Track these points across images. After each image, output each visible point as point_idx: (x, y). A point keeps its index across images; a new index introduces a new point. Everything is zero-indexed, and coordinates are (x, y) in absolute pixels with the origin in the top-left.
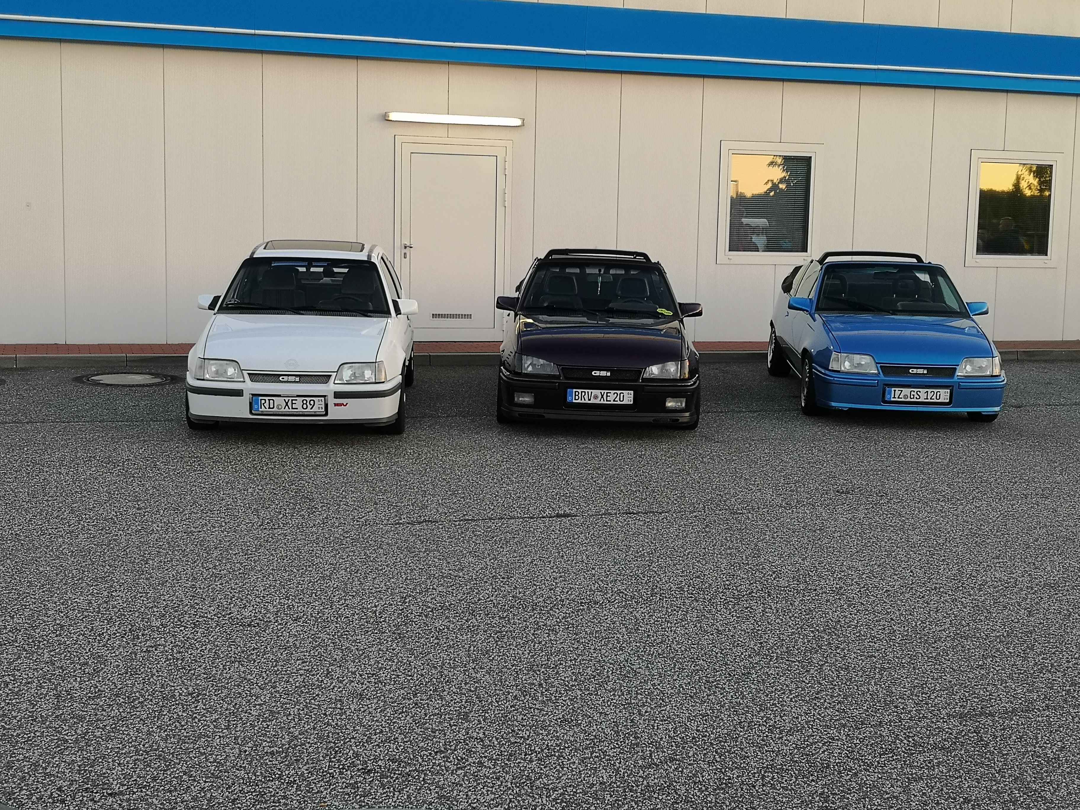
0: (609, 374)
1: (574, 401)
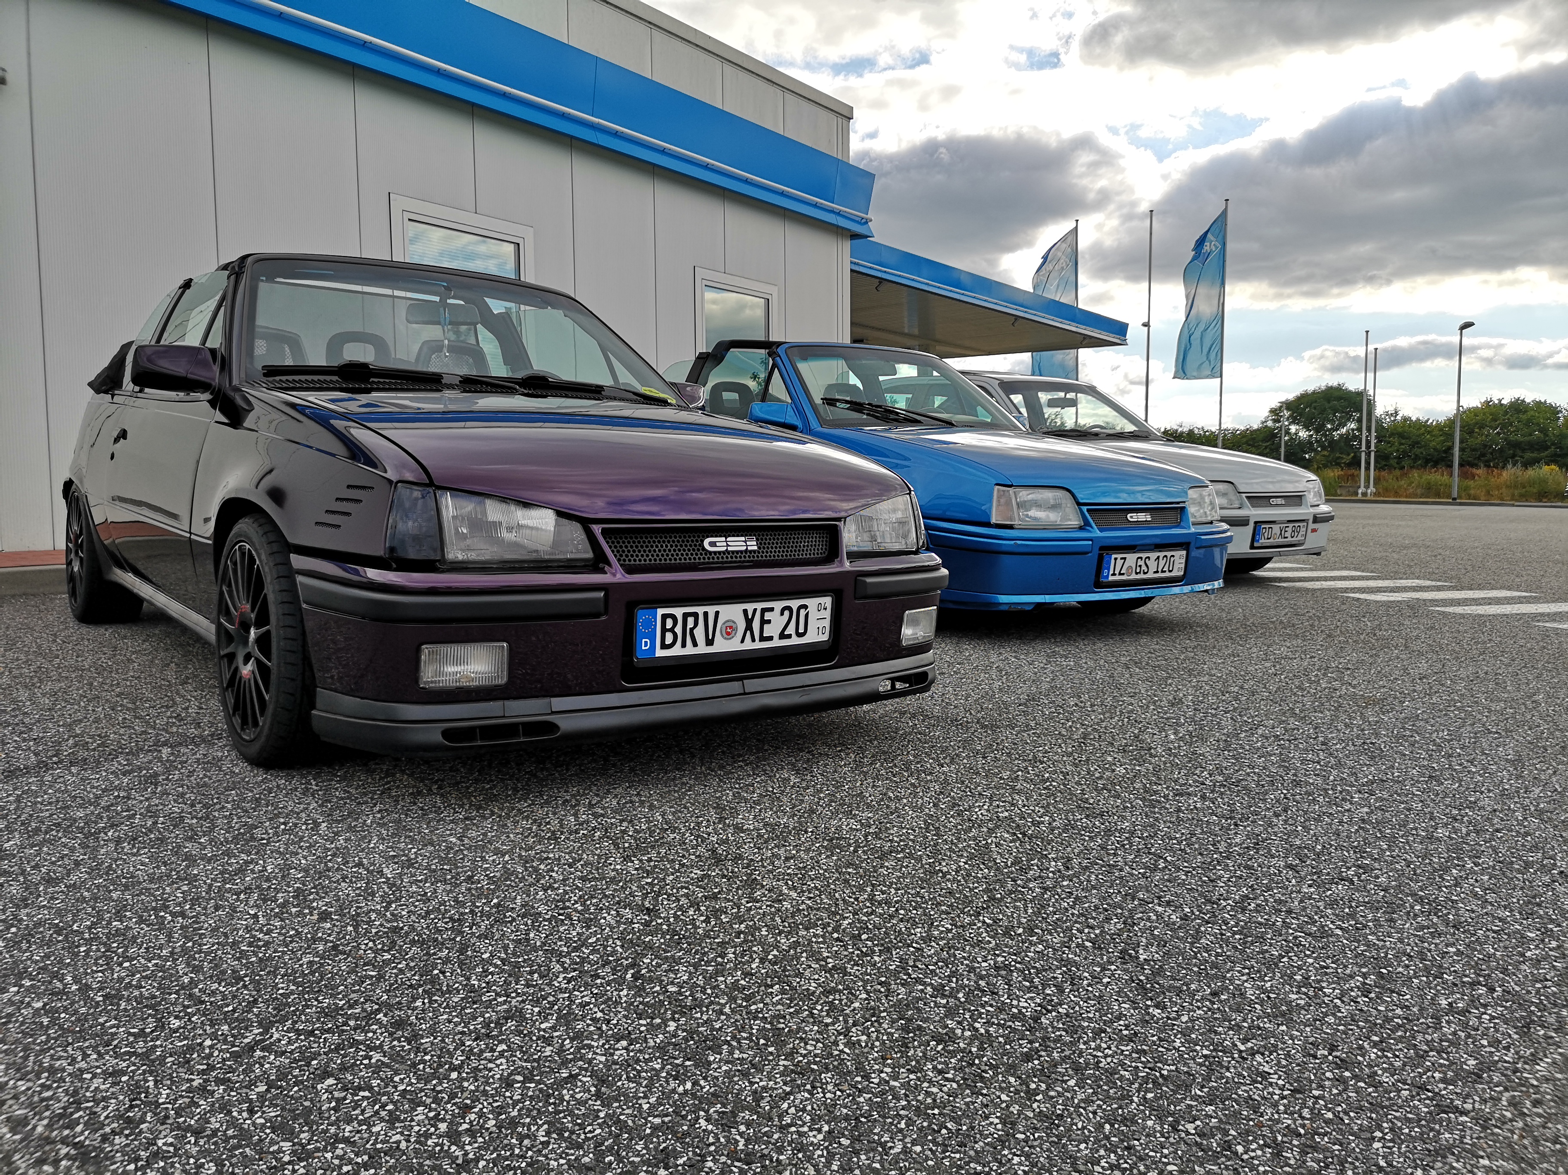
0: (753, 545)
1: (660, 653)
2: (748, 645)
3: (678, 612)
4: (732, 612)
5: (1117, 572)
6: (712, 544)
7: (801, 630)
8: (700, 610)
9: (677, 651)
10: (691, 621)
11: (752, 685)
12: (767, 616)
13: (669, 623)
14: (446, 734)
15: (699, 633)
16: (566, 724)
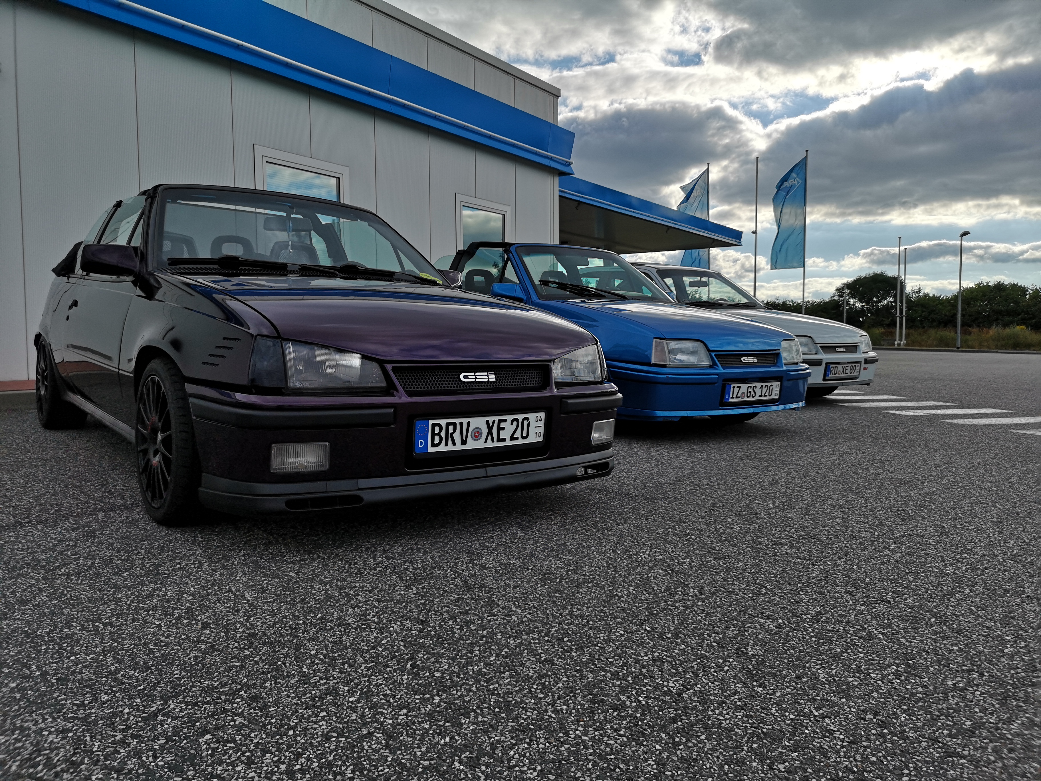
0: (492, 378)
1: (431, 449)
2: (490, 444)
3: (443, 422)
4: (479, 422)
5: (735, 396)
6: (466, 377)
7: (525, 435)
8: (457, 421)
9: (442, 448)
10: (451, 429)
11: (492, 470)
12: (502, 425)
13: (437, 430)
14: (288, 503)
15: (457, 436)
16: (368, 497)
